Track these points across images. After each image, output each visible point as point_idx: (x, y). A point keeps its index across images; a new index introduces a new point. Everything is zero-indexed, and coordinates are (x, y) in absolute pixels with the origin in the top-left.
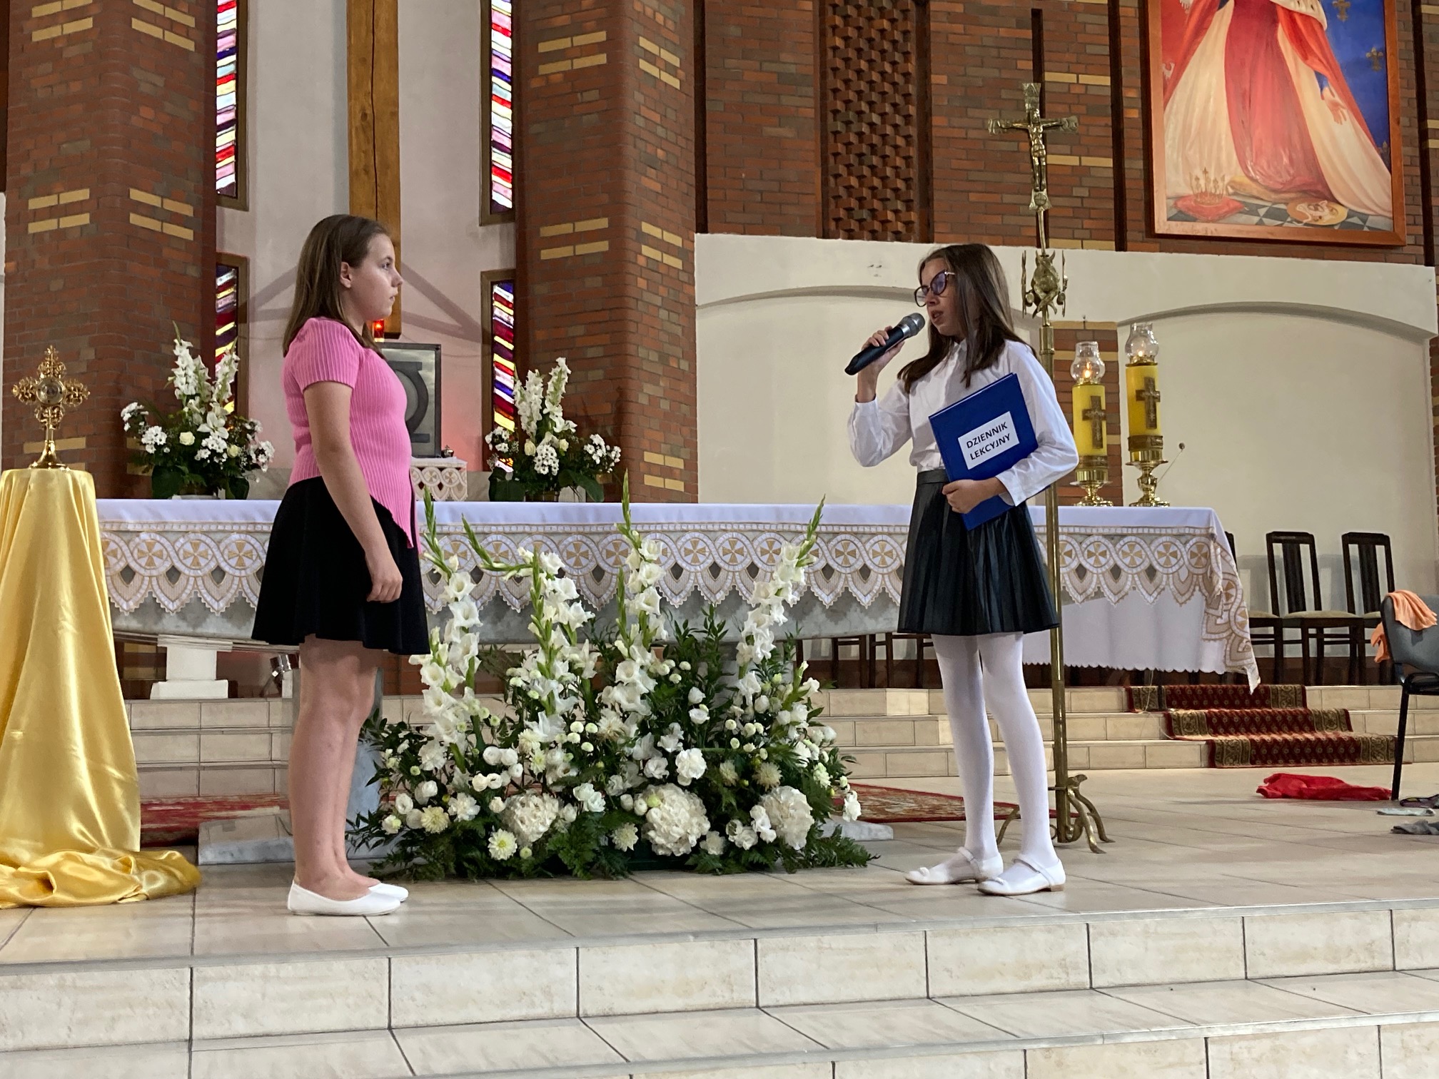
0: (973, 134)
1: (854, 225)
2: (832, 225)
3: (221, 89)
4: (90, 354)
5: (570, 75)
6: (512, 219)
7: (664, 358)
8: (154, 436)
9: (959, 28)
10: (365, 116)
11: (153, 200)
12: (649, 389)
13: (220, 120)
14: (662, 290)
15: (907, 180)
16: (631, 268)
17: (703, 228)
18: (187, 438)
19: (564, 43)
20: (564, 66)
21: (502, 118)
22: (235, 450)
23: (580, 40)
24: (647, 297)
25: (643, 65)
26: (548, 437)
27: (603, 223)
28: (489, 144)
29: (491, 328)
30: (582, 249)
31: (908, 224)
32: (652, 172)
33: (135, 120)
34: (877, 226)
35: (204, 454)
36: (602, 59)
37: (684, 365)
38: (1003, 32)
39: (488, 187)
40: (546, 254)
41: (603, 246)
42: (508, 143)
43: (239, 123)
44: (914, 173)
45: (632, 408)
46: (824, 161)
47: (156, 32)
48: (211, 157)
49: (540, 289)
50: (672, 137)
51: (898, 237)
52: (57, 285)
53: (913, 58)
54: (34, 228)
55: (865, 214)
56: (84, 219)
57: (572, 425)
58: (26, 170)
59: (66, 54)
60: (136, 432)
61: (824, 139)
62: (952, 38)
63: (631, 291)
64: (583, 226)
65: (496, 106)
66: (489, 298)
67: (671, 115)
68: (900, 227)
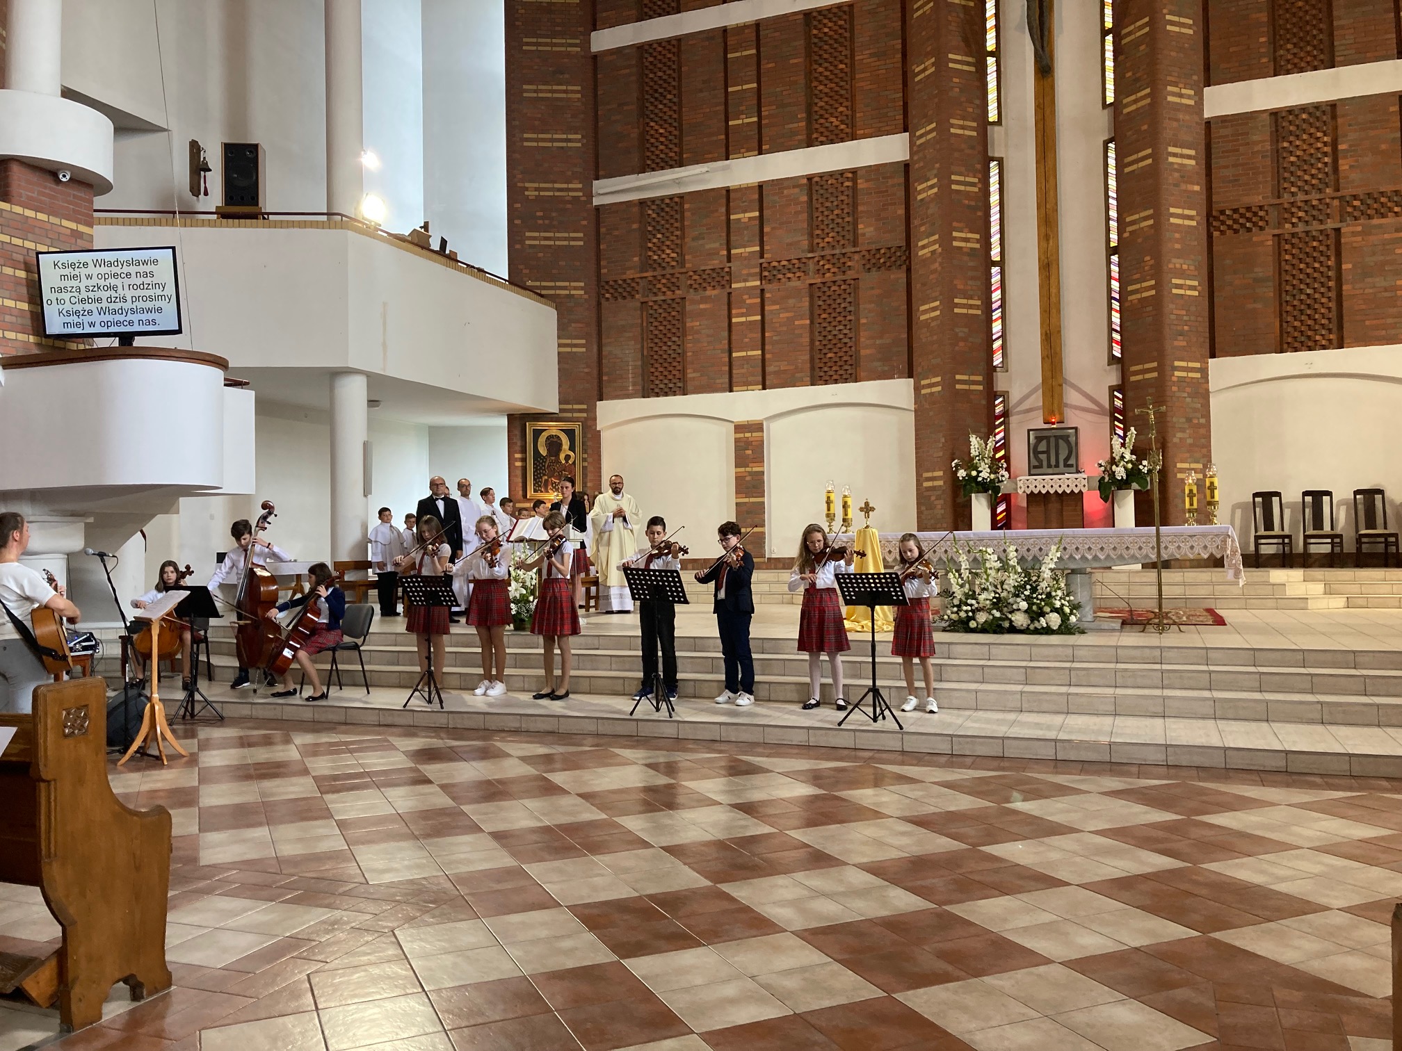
0: (1366, 291)
1: (1296, 345)
2: (1285, 346)
3: (994, 325)
4: (943, 440)
5: (1141, 300)
6: (1118, 363)
7: (1189, 420)
8: (962, 473)
9: (1359, 239)
10: (1046, 334)
11: (965, 377)
12: (1179, 435)
13: (994, 337)
14: (1188, 390)
15: (1329, 319)
16: (1169, 383)
17: (1213, 356)
18: (974, 473)
19: (1138, 286)
20: (1138, 296)
21: (1116, 318)
22: (993, 476)
23: (1145, 284)
24: (1178, 394)
25: (1175, 291)
26: (1122, 463)
27: (1155, 364)
28: (1111, 330)
29: (1114, 409)
30: (1148, 376)
31: (1330, 340)
32: (1181, 338)
33: (957, 348)
34: (1310, 344)
35: (980, 479)
36: (1153, 292)
37: (1203, 421)
38: (1386, 236)
39: (1111, 348)
40: (1133, 379)
41: (1155, 374)
42: (1118, 329)
43: (1003, 336)
44: (1333, 315)
45: (1169, 445)
46: (1281, 315)
47: (964, 311)
48: (991, 353)
49: (1130, 394)
50: (1193, 318)
51: (1324, 347)
52: (931, 413)
53: (1333, 259)
54: (923, 392)
55: (1303, 339)
56: (939, 388)
57: (1134, 457)
58: (920, 370)
59: (932, 324)
60: (957, 470)
61: (1281, 305)
62: (1355, 245)
63: (1168, 393)
64: (1147, 366)
65: (1113, 313)
66: (1112, 397)
67: (1193, 309)
68: (1324, 342)
